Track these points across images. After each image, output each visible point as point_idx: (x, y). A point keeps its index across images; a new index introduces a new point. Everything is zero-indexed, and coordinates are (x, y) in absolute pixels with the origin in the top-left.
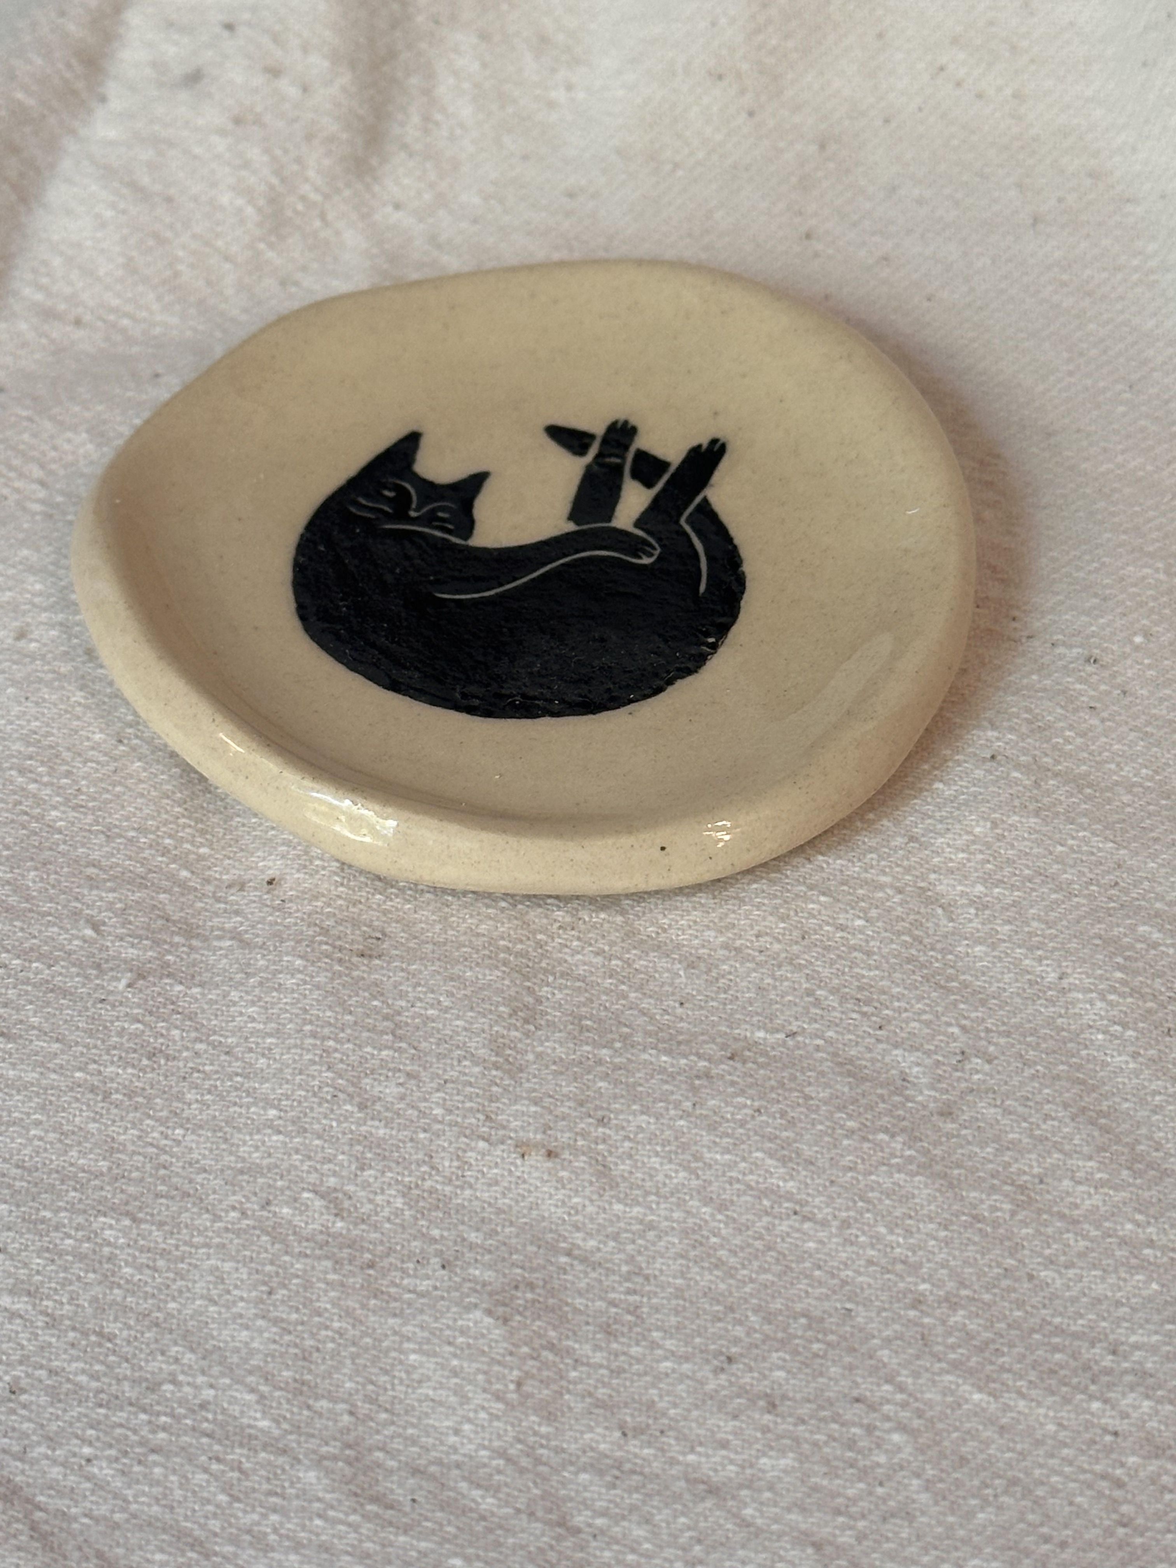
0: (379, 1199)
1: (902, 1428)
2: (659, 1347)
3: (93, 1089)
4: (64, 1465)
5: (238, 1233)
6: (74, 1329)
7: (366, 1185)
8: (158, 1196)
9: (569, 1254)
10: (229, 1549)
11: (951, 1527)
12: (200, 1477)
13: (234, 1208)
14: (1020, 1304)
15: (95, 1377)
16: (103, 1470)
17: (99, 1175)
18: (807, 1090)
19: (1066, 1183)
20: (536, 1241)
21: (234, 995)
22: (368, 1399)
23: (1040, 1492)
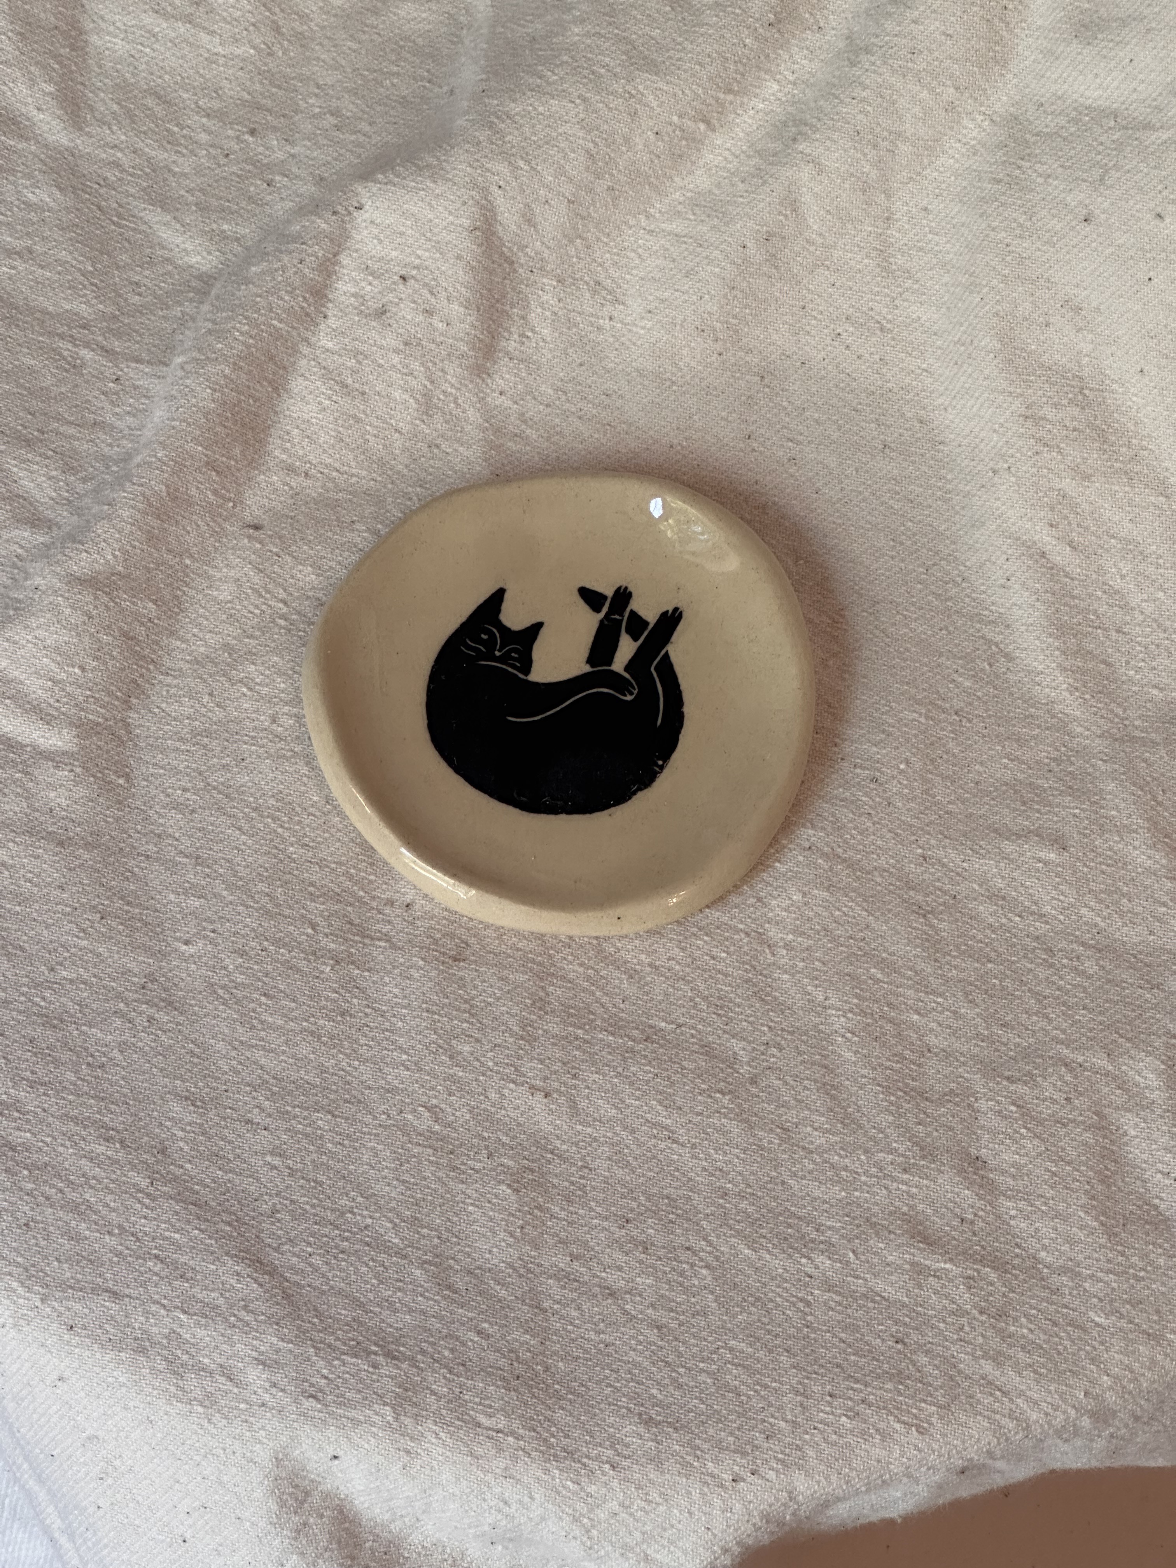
0: (457, 1113)
1: (708, 1267)
2: (594, 1211)
3: (312, 1033)
4: (298, 1256)
5: (386, 1127)
6: (303, 1178)
7: (451, 1105)
8: (346, 1101)
9: (552, 1153)
10: (378, 1309)
11: (725, 1321)
12: (364, 1269)
13: (384, 1113)
14: (775, 1198)
15: (313, 1206)
16: (316, 1261)
17: (315, 1086)
18: (684, 1063)
19: (809, 1129)
20: (537, 1143)
21: (387, 979)
22: (448, 1230)
23: (770, 1305)
